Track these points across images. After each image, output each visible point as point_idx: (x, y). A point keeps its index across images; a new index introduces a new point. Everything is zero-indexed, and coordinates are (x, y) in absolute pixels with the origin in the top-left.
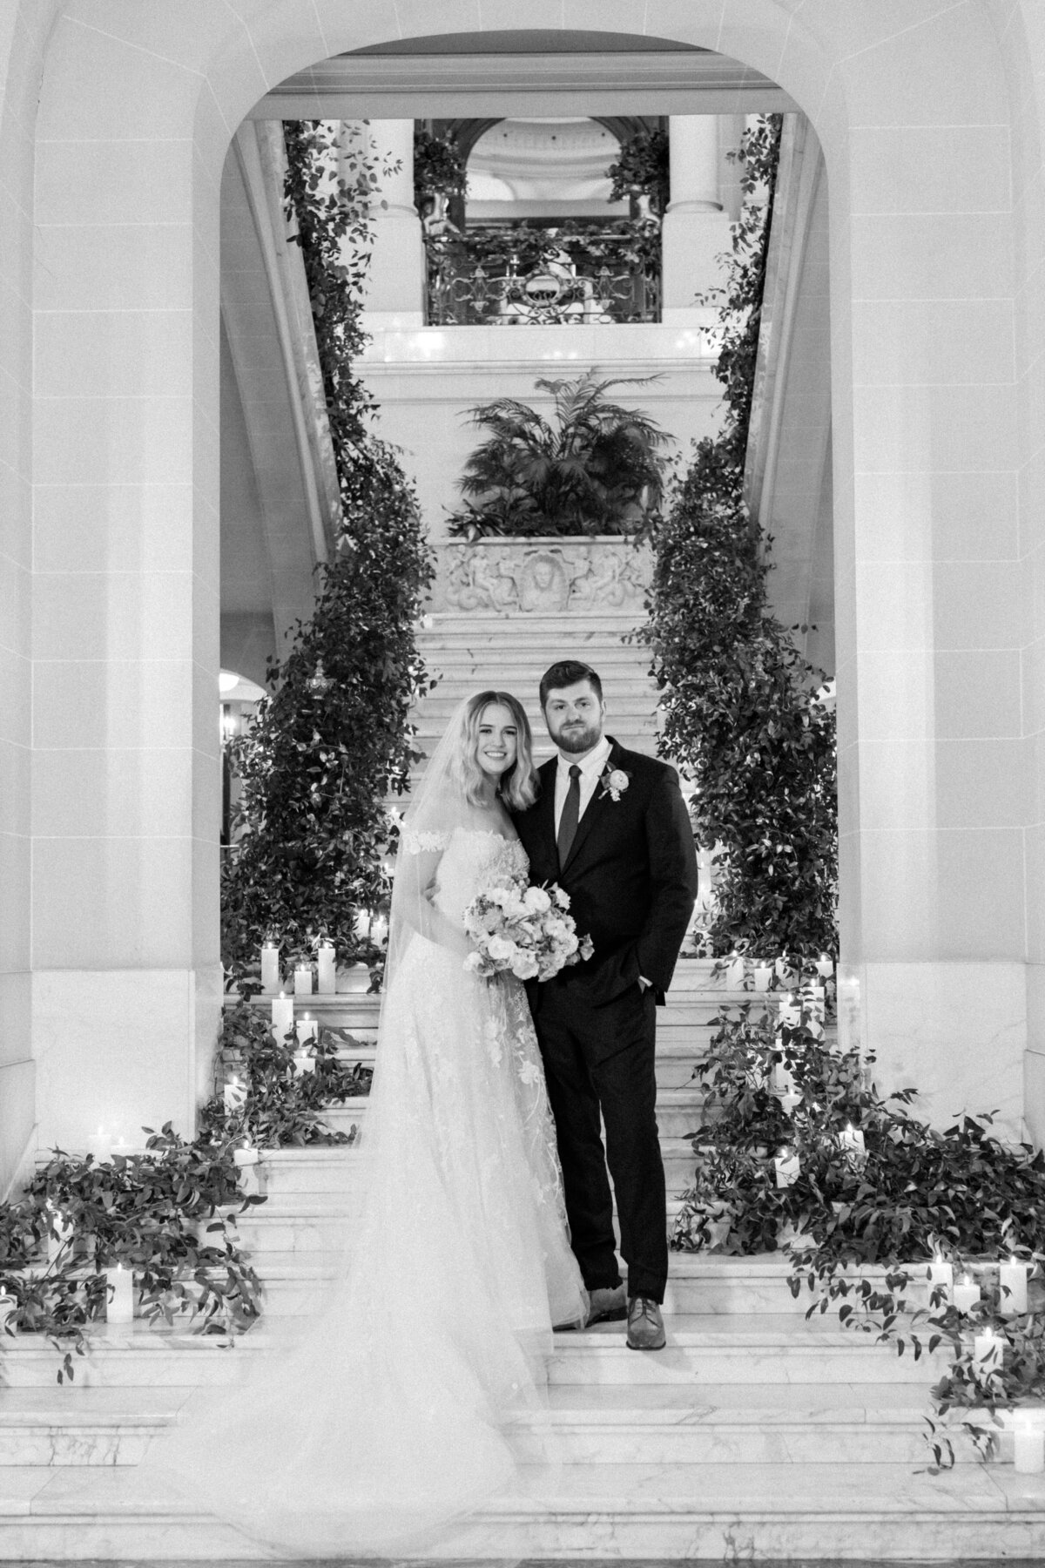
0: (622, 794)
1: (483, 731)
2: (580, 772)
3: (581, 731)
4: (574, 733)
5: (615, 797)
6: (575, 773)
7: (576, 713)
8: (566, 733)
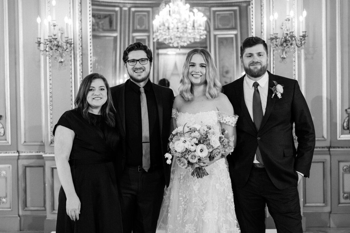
0: (282, 95)
1: (191, 66)
2: (258, 85)
3: (259, 67)
4: (256, 68)
5: (279, 96)
6: (256, 85)
7: (257, 59)
8: (252, 68)
